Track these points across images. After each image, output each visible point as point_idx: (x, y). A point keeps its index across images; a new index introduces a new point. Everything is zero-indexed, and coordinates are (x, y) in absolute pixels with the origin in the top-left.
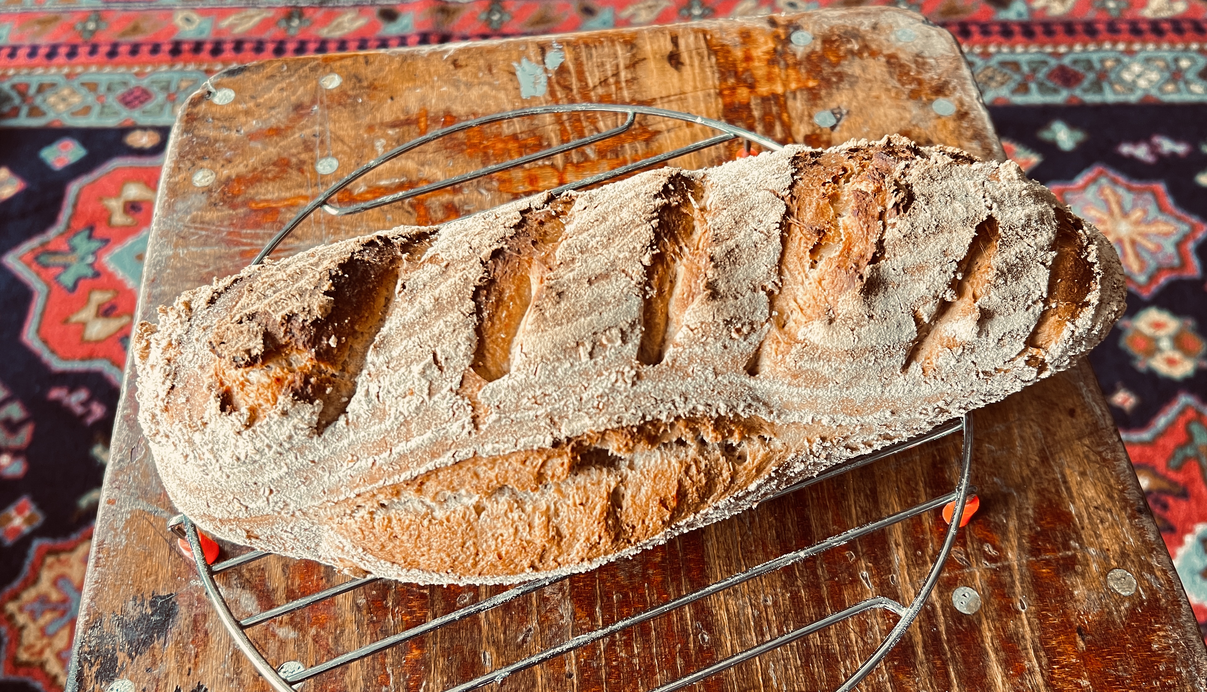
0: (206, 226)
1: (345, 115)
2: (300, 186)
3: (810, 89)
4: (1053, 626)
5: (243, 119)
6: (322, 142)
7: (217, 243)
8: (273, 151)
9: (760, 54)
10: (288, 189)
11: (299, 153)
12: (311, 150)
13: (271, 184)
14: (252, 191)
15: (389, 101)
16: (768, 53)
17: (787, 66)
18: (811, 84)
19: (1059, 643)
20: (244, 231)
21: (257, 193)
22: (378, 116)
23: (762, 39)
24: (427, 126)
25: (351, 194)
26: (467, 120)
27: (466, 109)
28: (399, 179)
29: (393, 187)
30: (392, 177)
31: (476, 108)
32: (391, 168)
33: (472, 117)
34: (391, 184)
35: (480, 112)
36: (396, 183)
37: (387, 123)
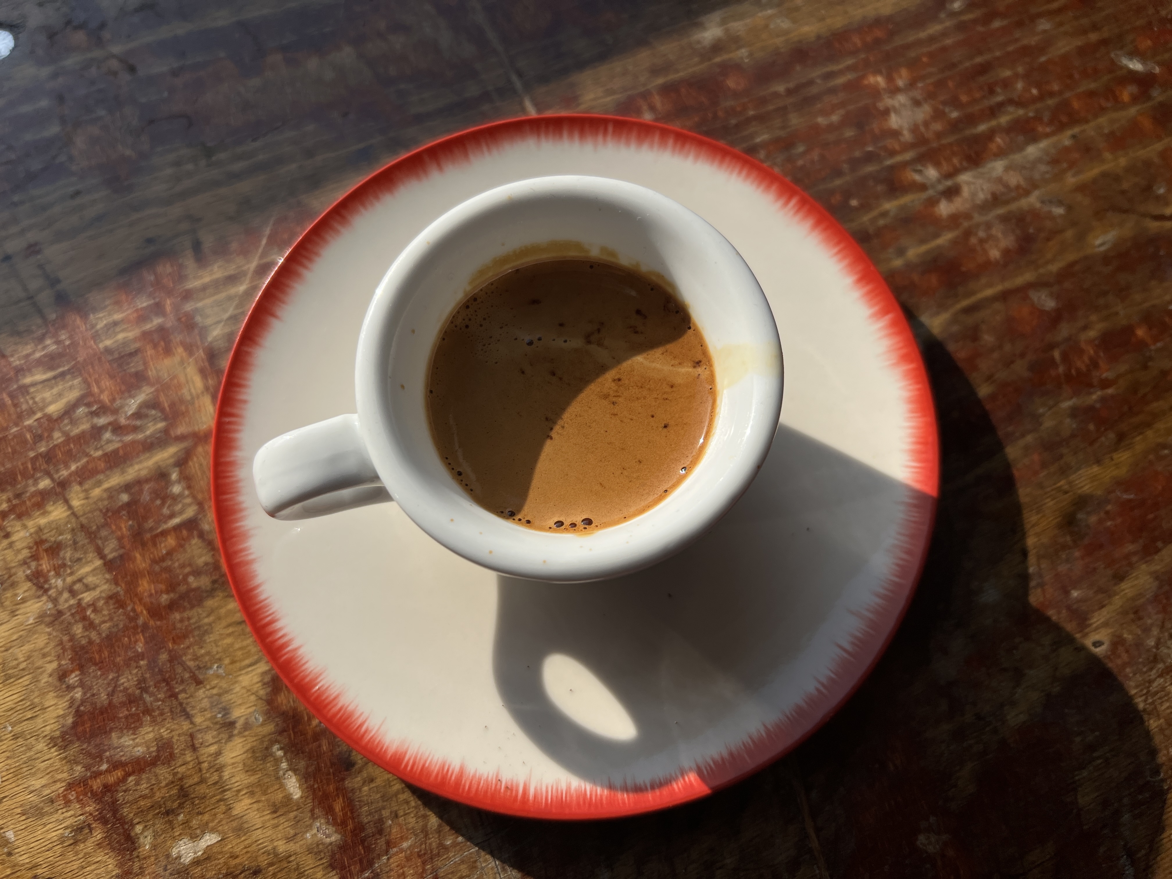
24: (116, 765)
25: (343, 848)
26: (82, 684)
27: (50, 700)
28: (277, 761)
29: (302, 764)
30: (278, 778)
31: (45, 679)
32: (252, 793)
33: (73, 679)
34: (295, 771)
35: (54, 665)
36: (290, 764)
37: (120, 865)
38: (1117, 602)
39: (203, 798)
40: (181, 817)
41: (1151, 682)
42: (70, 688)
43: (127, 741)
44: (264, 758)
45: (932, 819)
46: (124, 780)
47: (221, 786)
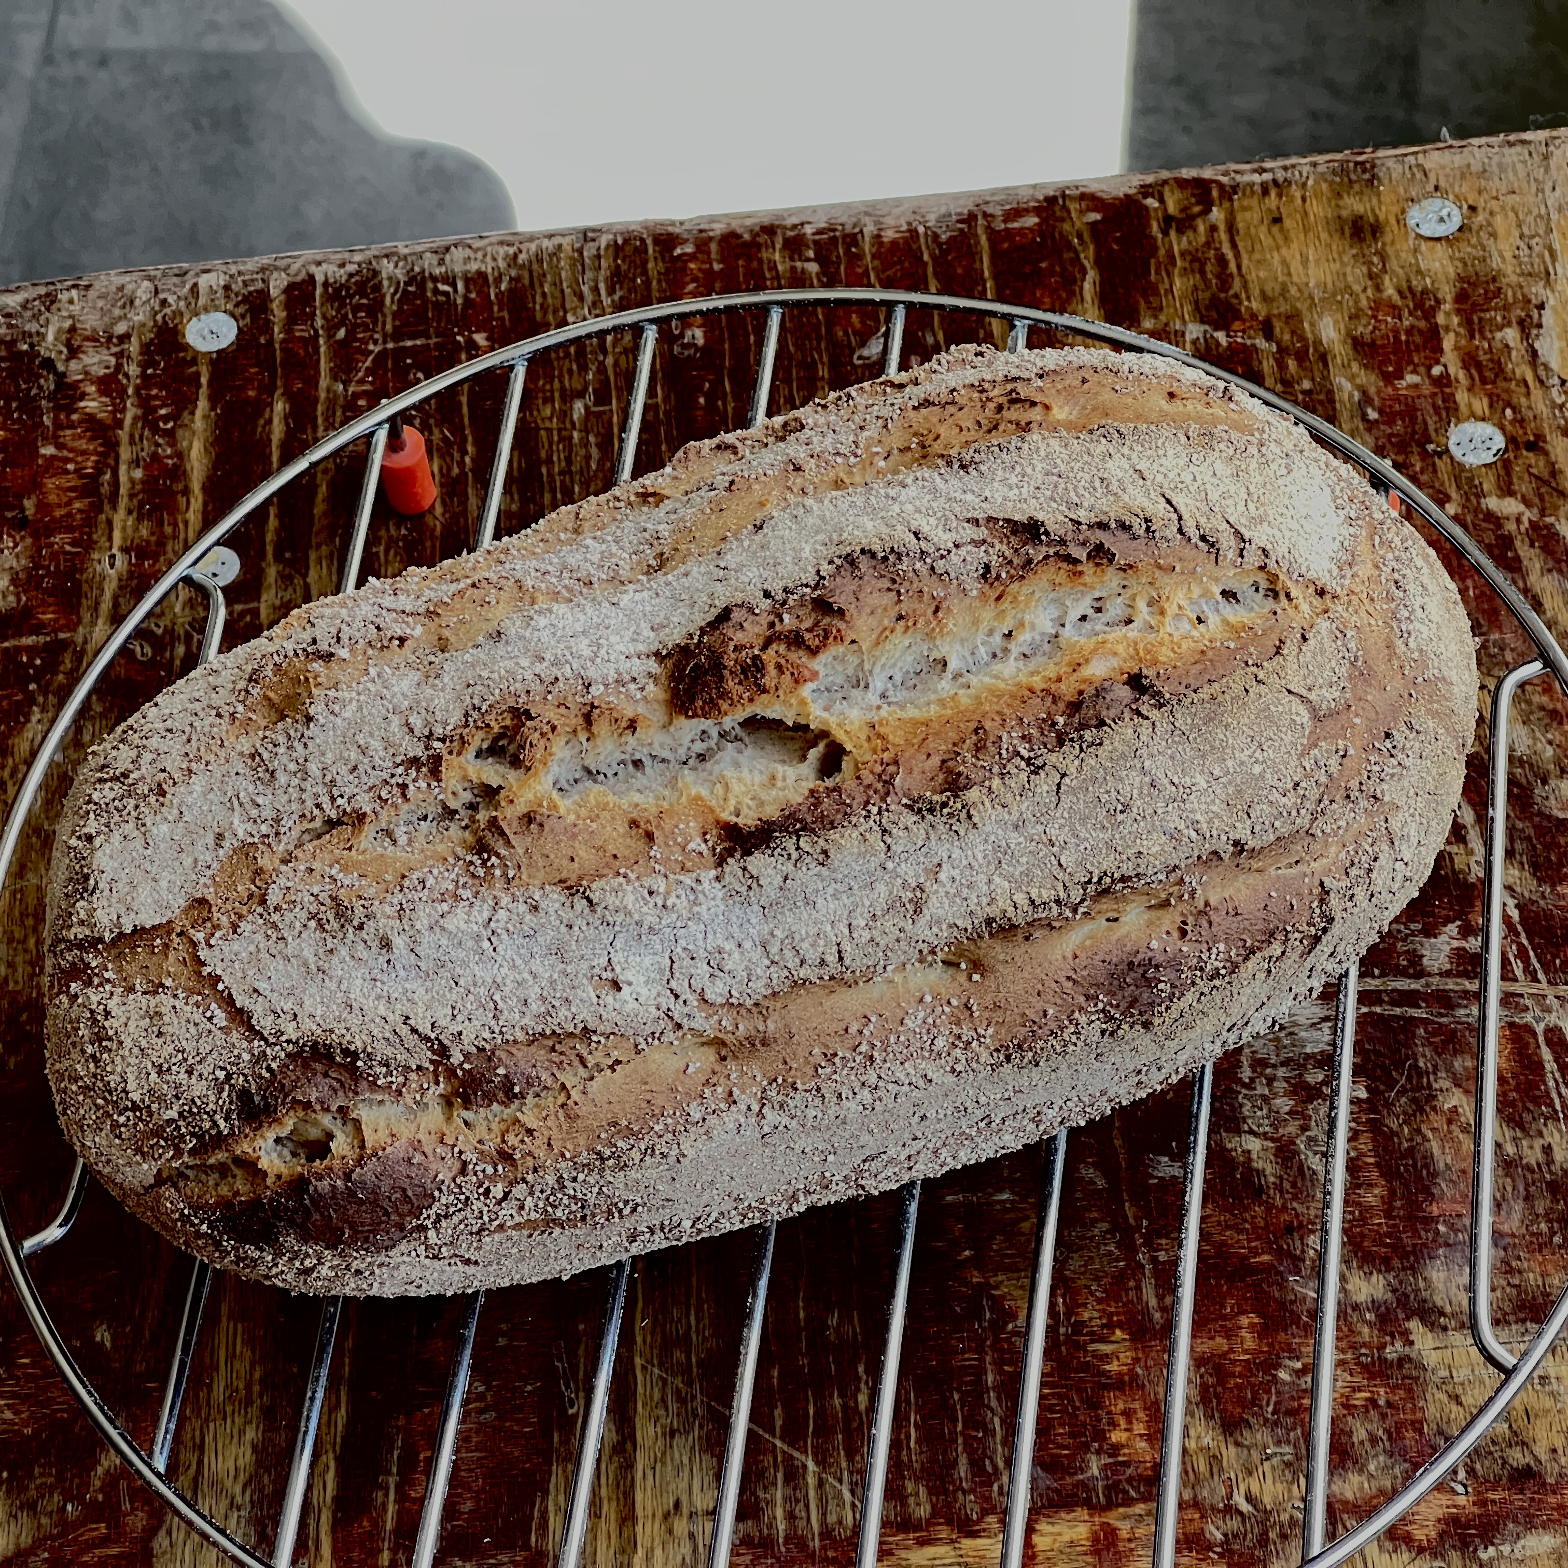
4: (69, 529)
19: (69, 503)
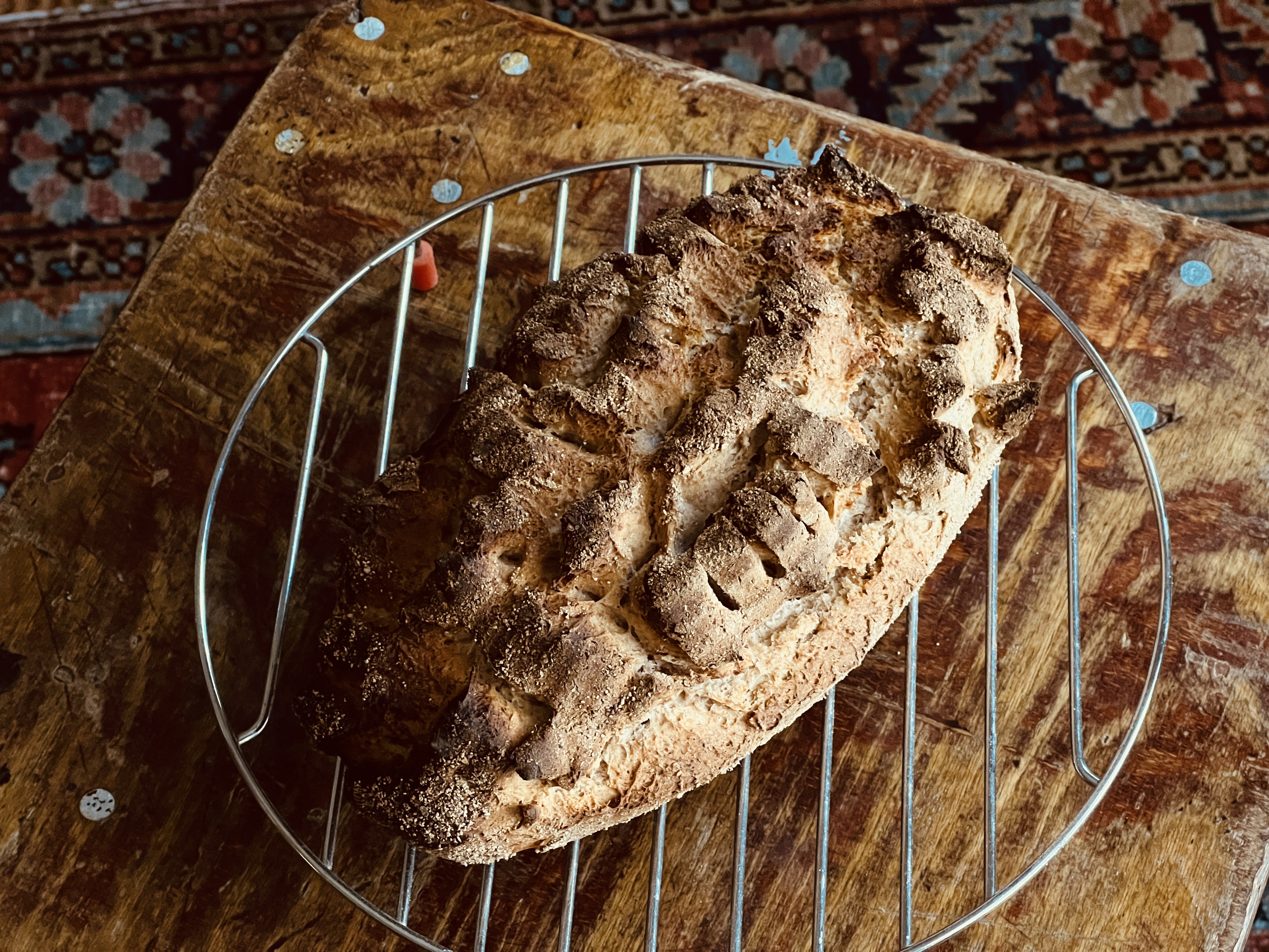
0: (261, 212)
1: (508, 124)
2: (400, 206)
3: (1151, 360)
5: (377, 73)
6: (458, 154)
7: (263, 244)
8: (391, 139)
9: (1119, 272)
10: (384, 204)
11: (422, 157)
12: (439, 160)
13: (367, 187)
14: (338, 188)
15: (574, 126)
16: (1130, 275)
17: (1144, 310)
18: (1159, 352)
20: (303, 240)
21: (344, 194)
22: (548, 143)
23: (1137, 251)
24: (602, 186)
25: (455, 245)
26: (659, 199)
27: (666, 183)
28: (525, 249)
29: (511, 258)
30: (517, 243)
31: (679, 187)
32: (523, 228)
33: (666, 198)
34: (511, 252)
35: (682, 194)
36: (518, 253)
37: (553, 159)
38: (141, 671)
39: (544, 209)
40: (545, 195)
41: (92, 645)
42: (662, 193)
43: (609, 198)
44: (533, 245)
45: (168, 486)
46: (591, 186)
47: (540, 219)
